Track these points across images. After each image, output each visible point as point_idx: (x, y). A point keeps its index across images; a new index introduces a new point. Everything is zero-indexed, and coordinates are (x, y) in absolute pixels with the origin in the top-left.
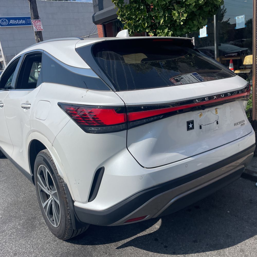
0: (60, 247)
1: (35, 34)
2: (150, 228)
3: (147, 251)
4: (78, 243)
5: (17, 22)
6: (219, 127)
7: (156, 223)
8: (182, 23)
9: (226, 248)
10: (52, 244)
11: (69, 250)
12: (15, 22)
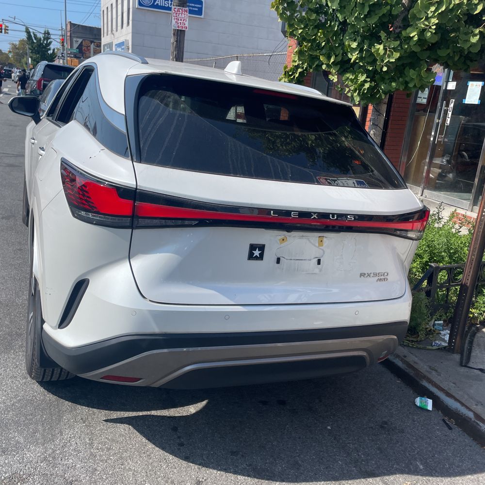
0: (25, 389)
1: (172, 33)
2: (178, 409)
3: (147, 441)
4: (54, 393)
5: (168, 3)
6: (321, 271)
7: (194, 405)
8: (385, 69)
9: (276, 481)
10: (18, 381)
11: (34, 398)
12: (165, 4)
